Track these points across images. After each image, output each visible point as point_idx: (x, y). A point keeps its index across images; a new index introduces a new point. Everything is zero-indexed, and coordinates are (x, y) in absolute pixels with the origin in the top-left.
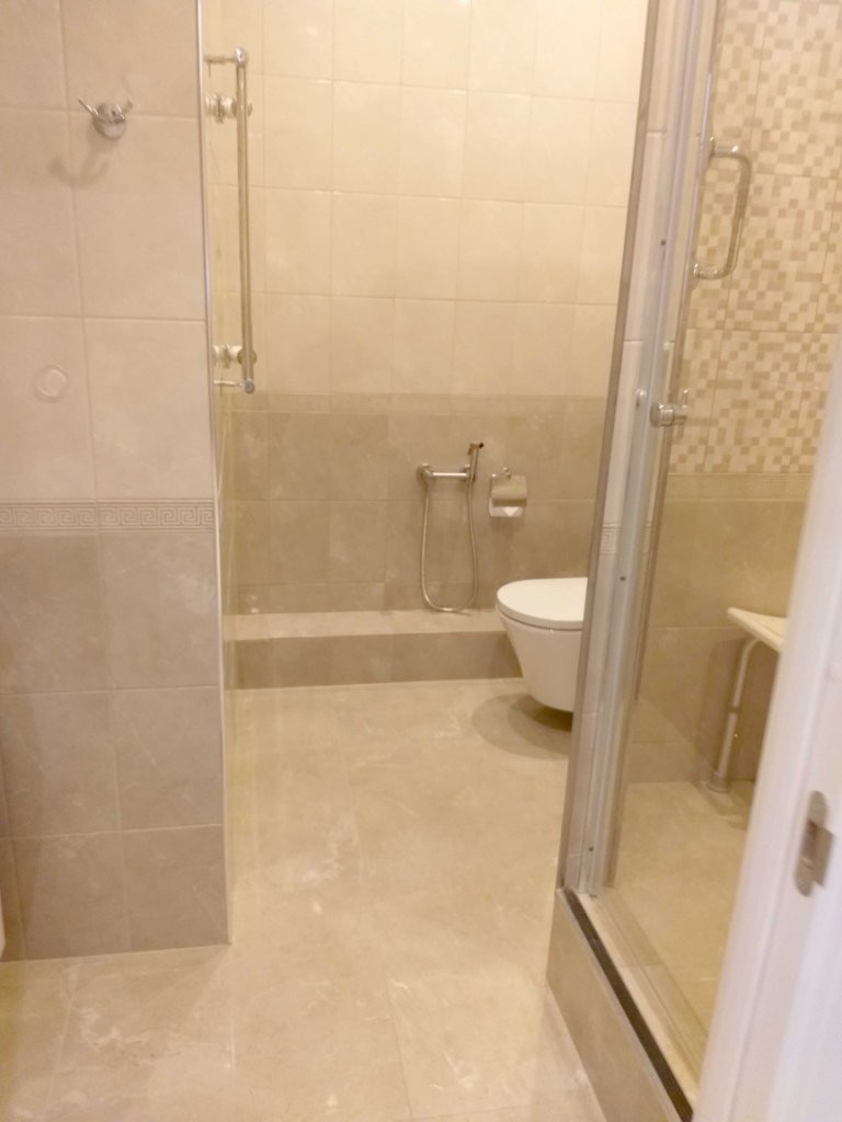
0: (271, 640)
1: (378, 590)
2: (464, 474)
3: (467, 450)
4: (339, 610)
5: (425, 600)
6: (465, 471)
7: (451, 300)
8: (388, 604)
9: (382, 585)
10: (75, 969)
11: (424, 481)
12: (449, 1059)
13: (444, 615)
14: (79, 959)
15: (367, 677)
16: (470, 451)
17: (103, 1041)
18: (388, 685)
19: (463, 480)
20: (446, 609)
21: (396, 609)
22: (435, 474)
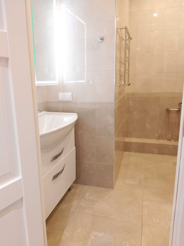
0: (132, 142)
1: (156, 135)
2: (178, 110)
3: (178, 104)
4: (148, 138)
5: (167, 138)
6: (178, 109)
7: (175, 72)
8: (159, 138)
9: (157, 134)
10: (86, 187)
11: (168, 111)
12: (153, 217)
13: (171, 142)
14: (87, 186)
15: (152, 153)
16: (179, 104)
17: (89, 198)
18: (157, 155)
19: (178, 111)
20: (172, 140)
21: (161, 139)
22: (170, 109)
